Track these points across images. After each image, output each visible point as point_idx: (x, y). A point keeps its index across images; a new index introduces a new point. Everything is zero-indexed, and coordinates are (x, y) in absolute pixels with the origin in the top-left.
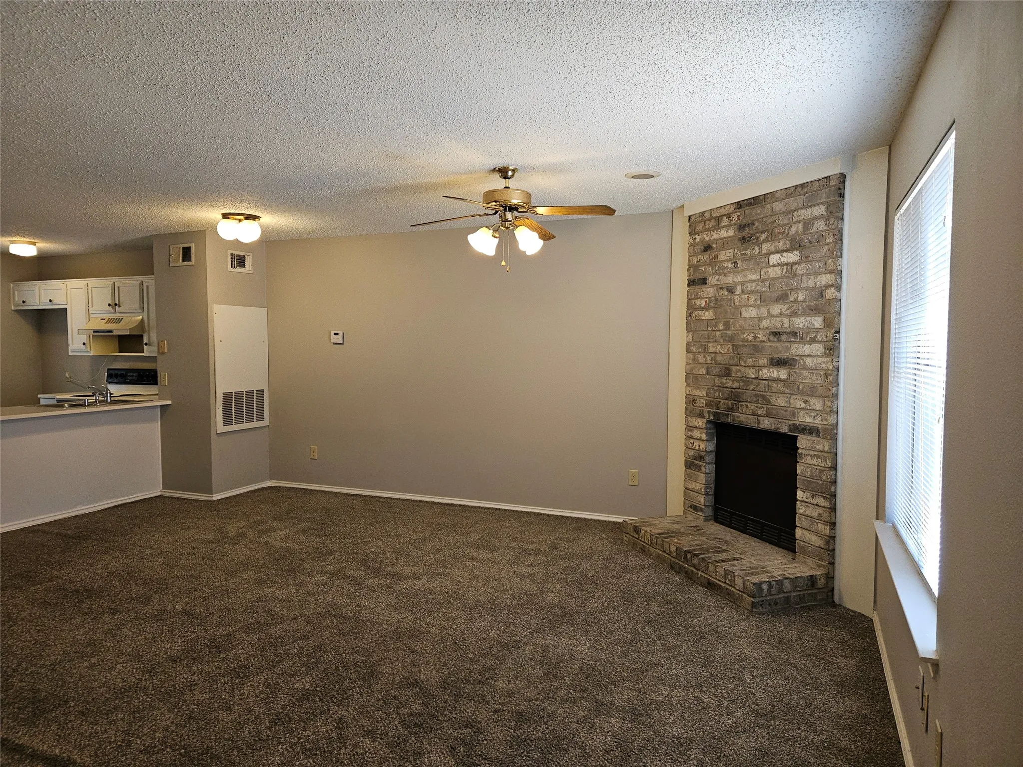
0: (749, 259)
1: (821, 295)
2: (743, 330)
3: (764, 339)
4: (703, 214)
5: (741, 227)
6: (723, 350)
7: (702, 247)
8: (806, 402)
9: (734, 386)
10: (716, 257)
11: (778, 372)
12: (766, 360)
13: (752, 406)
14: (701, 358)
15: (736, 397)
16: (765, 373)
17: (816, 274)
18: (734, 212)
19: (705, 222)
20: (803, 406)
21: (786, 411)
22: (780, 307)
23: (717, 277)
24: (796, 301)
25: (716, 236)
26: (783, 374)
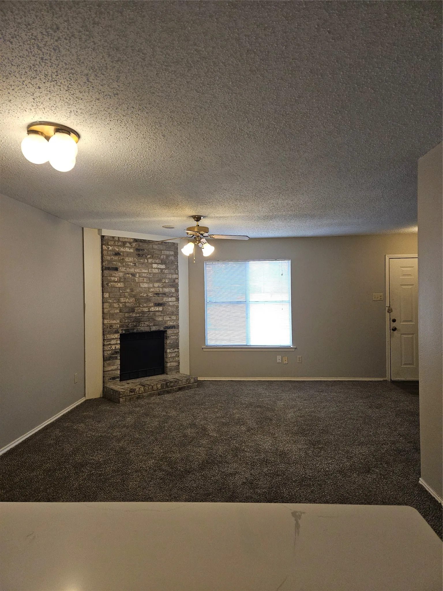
0: (143, 264)
1: (174, 281)
2: (141, 292)
3: (151, 296)
4: (113, 237)
5: (137, 250)
6: (130, 301)
7: (114, 253)
8: (170, 317)
9: (137, 316)
10: (123, 259)
11: (158, 308)
12: (153, 304)
13: (147, 323)
14: (116, 305)
15: (138, 321)
16: (152, 309)
17: (172, 274)
18: (133, 242)
19: (115, 241)
20: (169, 319)
21: (162, 322)
22: (158, 284)
23: (124, 268)
24: (165, 282)
25: (122, 249)
26: (161, 309)
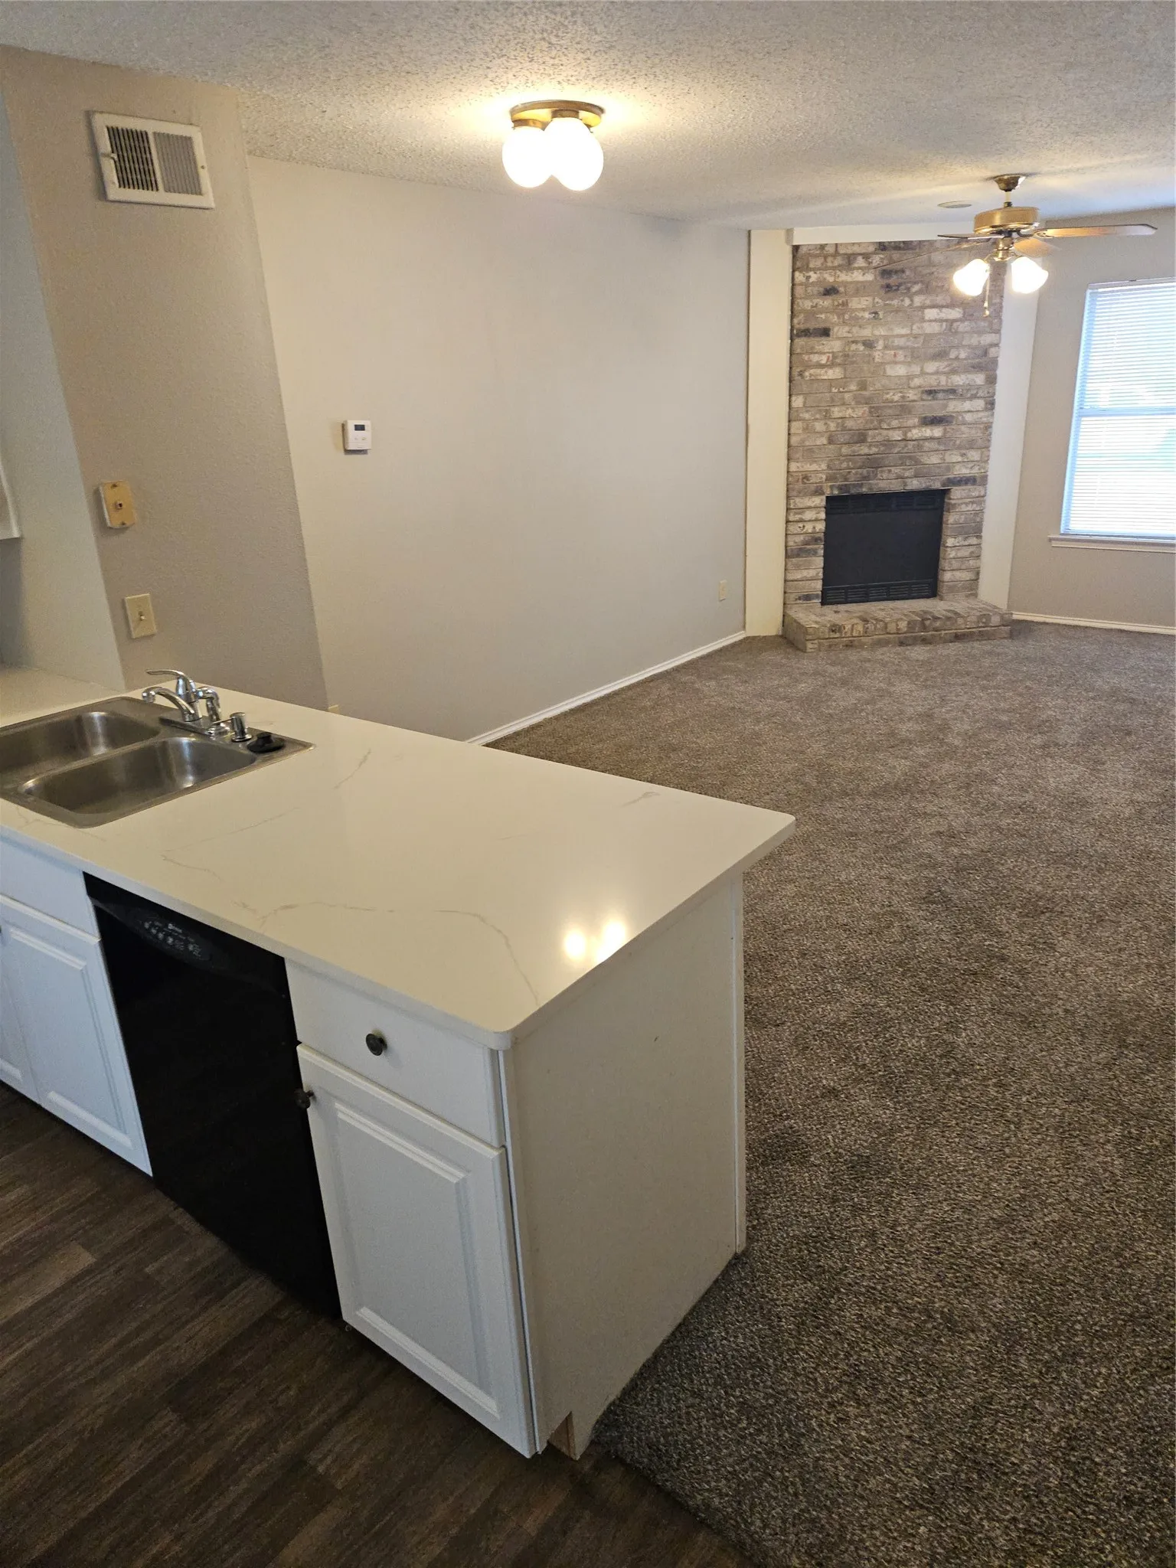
0: (897, 311)
1: (986, 353)
2: (887, 390)
3: (915, 398)
4: (822, 247)
5: (886, 273)
6: (856, 415)
7: (822, 290)
8: (963, 455)
9: (871, 452)
10: (845, 304)
11: (931, 430)
12: (916, 420)
13: (896, 470)
14: (819, 426)
15: (874, 464)
16: (915, 433)
17: (980, 333)
18: (875, 253)
19: (825, 258)
20: (960, 459)
21: (939, 467)
22: (937, 364)
23: (847, 328)
24: (957, 358)
25: (844, 277)
26: (937, 431)
